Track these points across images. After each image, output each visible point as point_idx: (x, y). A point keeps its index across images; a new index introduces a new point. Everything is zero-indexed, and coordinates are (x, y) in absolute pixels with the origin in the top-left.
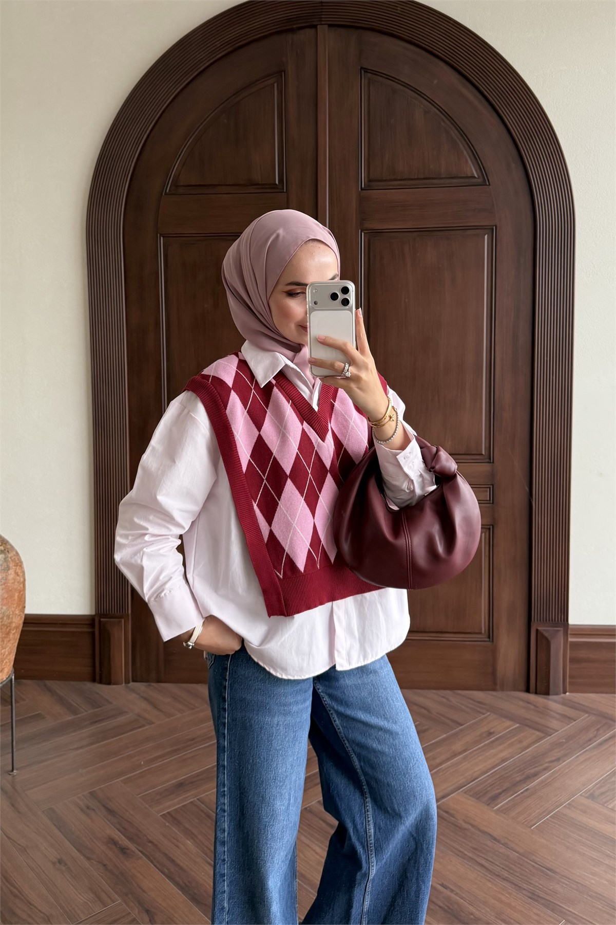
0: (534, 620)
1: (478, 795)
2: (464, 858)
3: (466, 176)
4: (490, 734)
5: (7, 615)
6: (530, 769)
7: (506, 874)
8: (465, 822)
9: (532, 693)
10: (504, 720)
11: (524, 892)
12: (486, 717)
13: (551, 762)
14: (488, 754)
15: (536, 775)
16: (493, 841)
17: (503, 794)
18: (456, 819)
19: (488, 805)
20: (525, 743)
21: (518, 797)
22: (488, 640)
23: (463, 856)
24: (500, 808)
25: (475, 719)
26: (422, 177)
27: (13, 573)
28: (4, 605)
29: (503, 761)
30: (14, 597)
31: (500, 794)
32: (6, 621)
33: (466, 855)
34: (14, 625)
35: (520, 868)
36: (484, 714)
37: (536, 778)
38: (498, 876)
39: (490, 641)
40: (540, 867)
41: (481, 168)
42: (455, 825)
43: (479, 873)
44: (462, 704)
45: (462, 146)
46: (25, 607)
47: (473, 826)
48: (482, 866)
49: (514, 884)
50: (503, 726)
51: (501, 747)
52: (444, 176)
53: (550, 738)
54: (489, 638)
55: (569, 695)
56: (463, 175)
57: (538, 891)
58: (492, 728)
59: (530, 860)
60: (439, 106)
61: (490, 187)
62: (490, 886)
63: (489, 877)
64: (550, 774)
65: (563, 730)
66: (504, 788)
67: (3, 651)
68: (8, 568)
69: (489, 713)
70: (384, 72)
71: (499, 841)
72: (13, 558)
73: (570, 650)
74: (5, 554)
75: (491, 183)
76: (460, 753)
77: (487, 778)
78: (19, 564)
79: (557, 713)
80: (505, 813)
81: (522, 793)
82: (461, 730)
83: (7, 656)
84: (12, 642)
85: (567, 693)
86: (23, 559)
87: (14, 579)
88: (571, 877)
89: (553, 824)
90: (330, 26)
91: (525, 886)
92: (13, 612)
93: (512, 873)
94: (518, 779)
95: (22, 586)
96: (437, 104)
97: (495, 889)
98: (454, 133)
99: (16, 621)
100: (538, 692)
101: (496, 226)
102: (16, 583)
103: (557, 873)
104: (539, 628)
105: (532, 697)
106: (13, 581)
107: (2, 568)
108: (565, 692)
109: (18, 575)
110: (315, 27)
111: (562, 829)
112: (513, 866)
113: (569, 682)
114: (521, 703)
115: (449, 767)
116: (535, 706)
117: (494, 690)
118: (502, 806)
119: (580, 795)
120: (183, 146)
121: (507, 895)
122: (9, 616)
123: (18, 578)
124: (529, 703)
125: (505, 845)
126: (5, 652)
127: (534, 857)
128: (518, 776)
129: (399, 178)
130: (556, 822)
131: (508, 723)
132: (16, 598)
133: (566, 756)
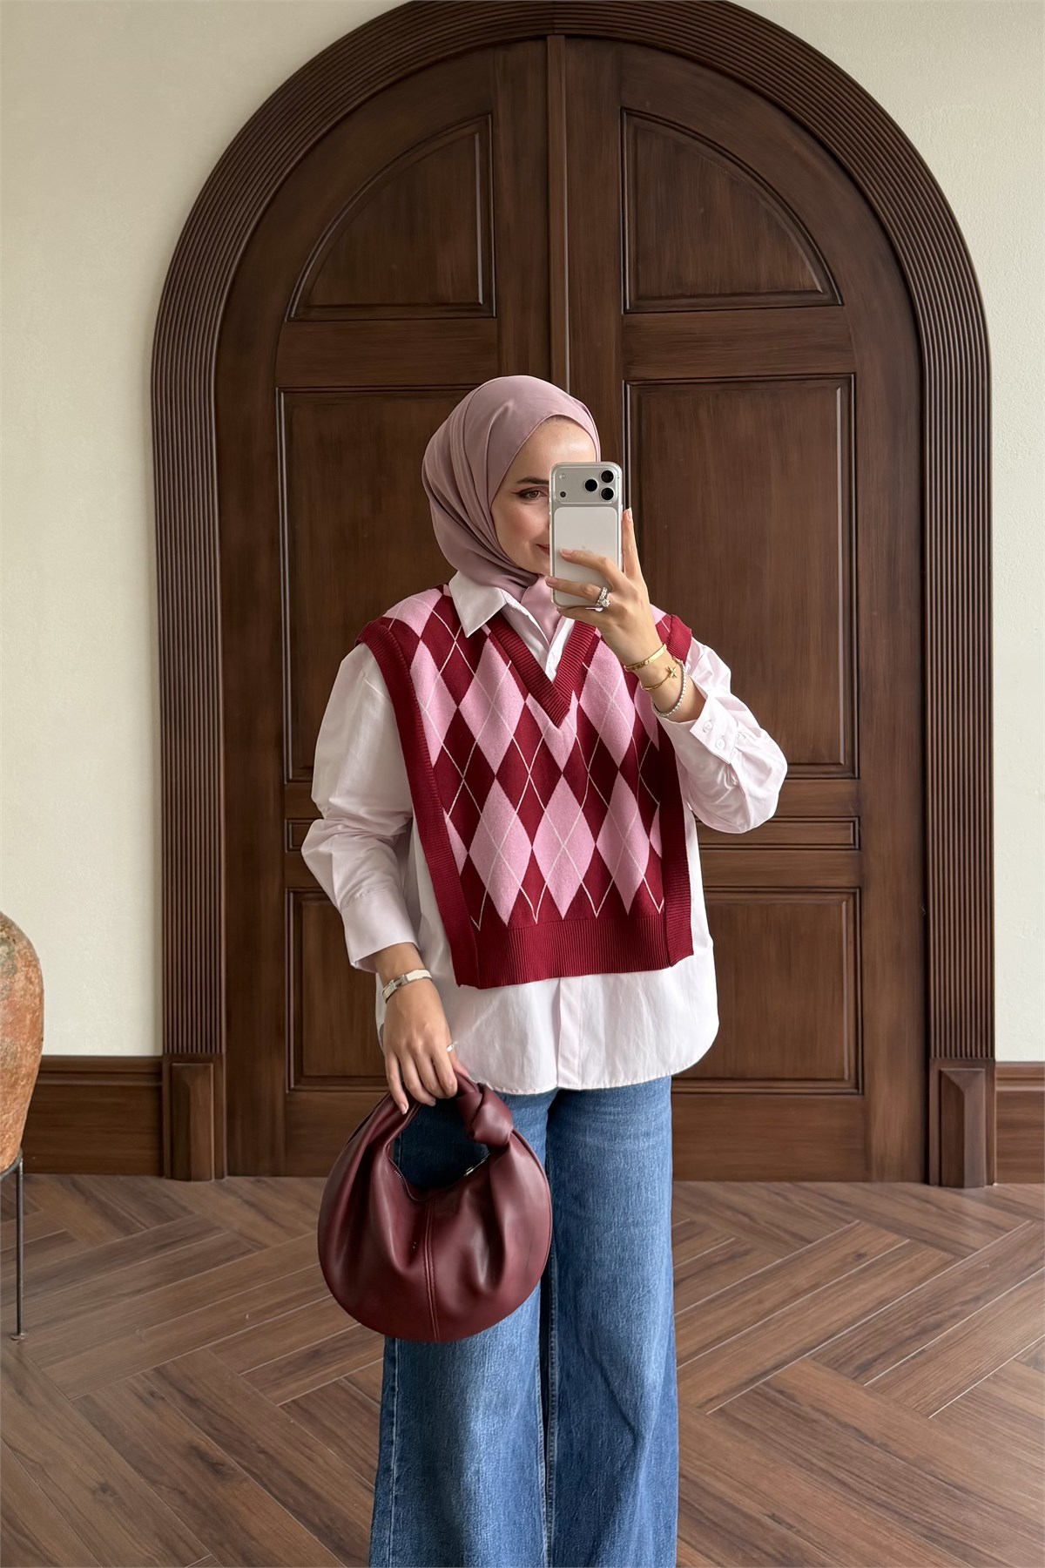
0: (935, 1056)
1: (836, 1364)
2: (812, 1471)
3: (802, 289)
4: (860, 1256)
5: (12, 1053)
6: (927, 1317)
7: (883, 1497)
8: (814, 1408)
9: (933, 1185)
10: (884, 1231)
11: (917, 1527)
12: (854, 1227)
13: (966, 1303)
14: (855, 1291)
15: (938, 1326)
16: (861, 1440)
17: (880, 1361)
18: (798, 1403)
19: (854, 1379)
20: (919, 1273)
21: (907, 1365)
22: (855, 1091)
23: (810, 1467)
24: (874, 1384)
25: (832, 1232)
26: (728, 292)
27: (23, 978)
28: (7, 1036)
29: (882, 1303)
30: (25, 1021)
31: (875, 1360)
32: (10, 1064)
33: (815, 1465)
34: (24, 1071)
35: (908, 1486)
36: (849, 1223)
37: (938, 1331)
38: (868, 1499)
39: (858, 1094)
40: (943, 1484)
41: (829, 277)
42: (795, 1414)
43: (836, 1495)
44: (811, 1206)
45: (794, 239)
46: (42, 1040)
47: (826, 1414)
48: (844, 1484)
49: (896, 1512)
50: (883, 1243)
51: (878, 1280)
52: (765, 291)
53: (964, 1262)
54: (857, 1088)
55: (998, 1187)
56: (797, 289)
57: (937, 1524)
58: (863, 1246)
59: (926, 1473)
60: (755, 172)
61: (845, 308)
62: (856, 1517)
63: (856, 1503)
64: (962, 1324)
65: (984, 1247)
66: (882, 1350)
67: (4, 1117)
68: (14, 970)
69: (857, 1221)
70: (660, 115)
71: (872, 1441)
72: (22, 952)
73: (997, 1109)
74: (9, 945)
75: (845, 303)
76: (806, 1291)
77: (851, 1334)
78: (34, 963)
79: (978, 1220)
80: (882, 1393)
81: (913, 1358)
82: (809, 1252)
83: (11, 1124)
84: (19, 1101)
85: (995, 1184)
86: (39, 956)
87: (25, 989)
88: (996, 1501)
89: (967, 1410)
90: (568, 36)
91: (916, 1516)
92: (22, 1048)
93: (893, 1495)
94: (907, 1333)
95: (37, 1001)
96: (752, 169)
97: (864, 1521)
98: (780, 217)
99: (28, 1064)
100: (944, 1182)
101: (855, 373)
102: (28, 997)
103: (973, 1493)
104: (943, 1069)
105: (933, 1192)
106: (22, 993)
107: (5, 970)
108: (990, 1183)
109: (31, 983)
110: (543, 38)
111: (982, 1418)
112: (896, 1484)
113: (998, 1164)
114: (914, 1202)
115: (787, 1315)
116: (938, 1207)
117: (866, 1180)
118: (878, 1381)
119: (1015, 1359)
120: (319, 241)
121: (885, 1533)
122: (16, 1054)
123: (31, 986)
124: (928, 1202)
125: (883, 1447)
126: (7, 1119)
127: (932, 1467)
128: (907, 1329)
129: (689, 294)
130: (972, 1405)
131: (892, 1237)
132: (28, 1022)
133: (990, 1292)
